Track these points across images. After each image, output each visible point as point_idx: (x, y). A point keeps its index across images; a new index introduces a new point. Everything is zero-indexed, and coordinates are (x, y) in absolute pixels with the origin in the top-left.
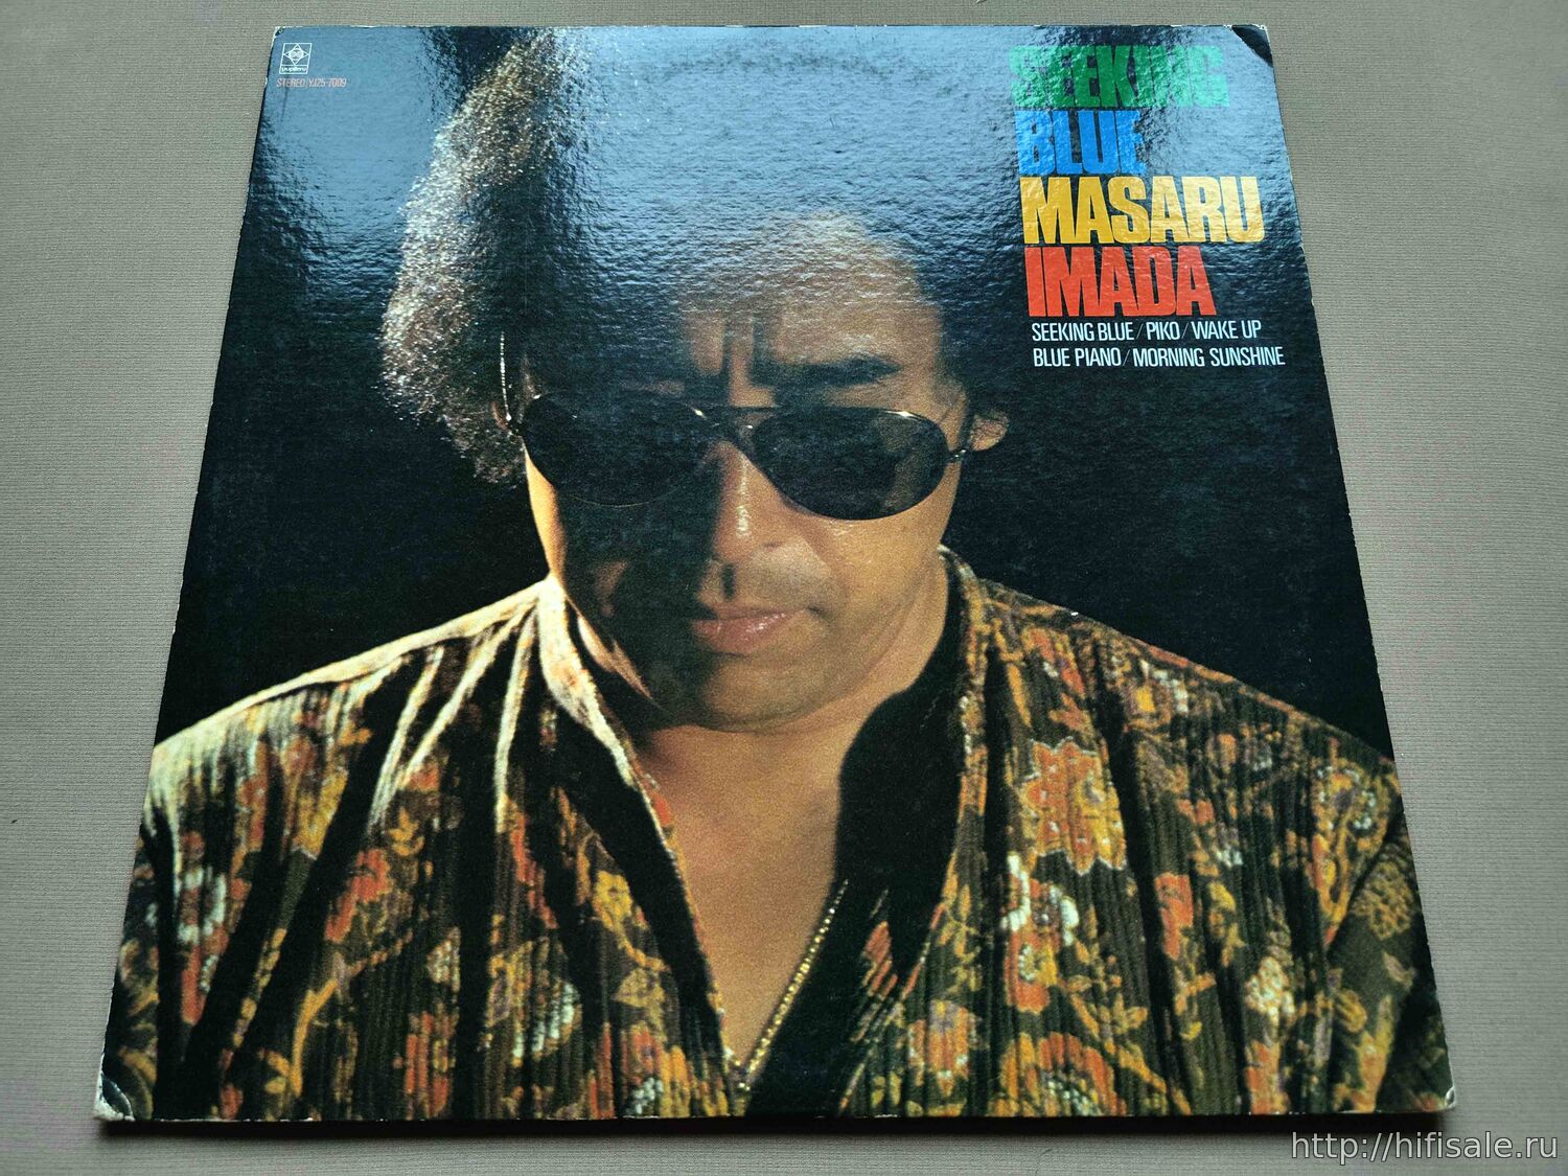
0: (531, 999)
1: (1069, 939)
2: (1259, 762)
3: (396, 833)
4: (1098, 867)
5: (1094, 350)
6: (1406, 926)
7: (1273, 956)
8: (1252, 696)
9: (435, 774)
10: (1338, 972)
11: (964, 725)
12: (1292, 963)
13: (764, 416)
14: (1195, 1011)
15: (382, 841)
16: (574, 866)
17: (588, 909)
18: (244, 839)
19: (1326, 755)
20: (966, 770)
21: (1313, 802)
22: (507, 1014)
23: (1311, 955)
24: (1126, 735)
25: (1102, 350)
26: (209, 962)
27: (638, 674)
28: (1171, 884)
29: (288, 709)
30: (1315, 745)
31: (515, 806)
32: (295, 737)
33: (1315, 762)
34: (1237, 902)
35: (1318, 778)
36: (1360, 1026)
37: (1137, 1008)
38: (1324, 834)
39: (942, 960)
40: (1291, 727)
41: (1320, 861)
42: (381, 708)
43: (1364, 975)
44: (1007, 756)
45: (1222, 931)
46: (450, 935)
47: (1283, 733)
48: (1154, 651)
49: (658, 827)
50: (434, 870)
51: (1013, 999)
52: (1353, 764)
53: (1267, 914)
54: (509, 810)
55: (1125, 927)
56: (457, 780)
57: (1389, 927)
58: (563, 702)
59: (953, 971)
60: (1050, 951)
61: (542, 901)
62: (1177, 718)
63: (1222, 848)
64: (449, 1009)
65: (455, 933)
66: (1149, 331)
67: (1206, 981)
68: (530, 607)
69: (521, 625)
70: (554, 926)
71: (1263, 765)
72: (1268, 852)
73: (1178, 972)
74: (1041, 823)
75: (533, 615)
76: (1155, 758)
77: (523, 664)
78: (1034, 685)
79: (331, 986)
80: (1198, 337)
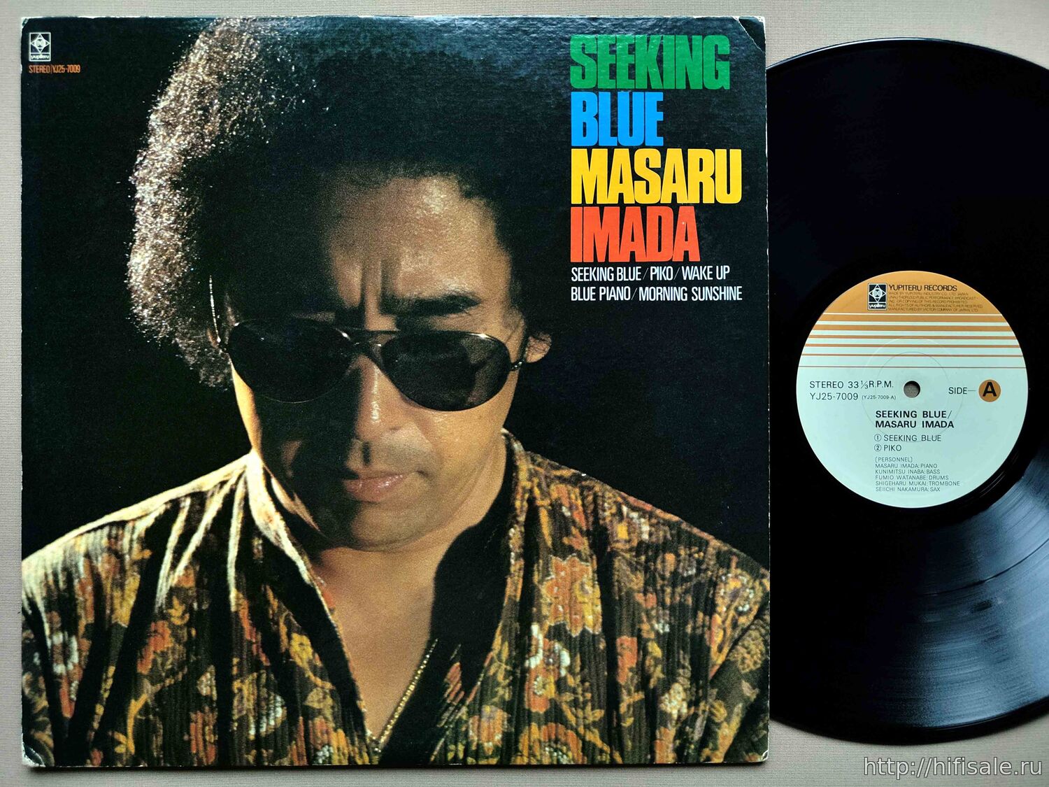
0: (258, 704)
1: (563, 672)
2: (687, 570)
3: (172, 611)
4: (584, 632)
5: (613, 288)
6: (759, 666)
7: (679, 683)
8: (689, 529)
9: (192, 576)
10: (715, 691)
11: (511, 546)
12: (689, 686)
13: (389, 337)
14: (631, 712)
15: (165, 617)
16: (278, 630)
17: (287, 654)
18: (83, 615)
19: (729, 567)
20: (510, 574)
21: (717, 595)
22: (244, 712)
23: (701, 682)
24: (609, 553)
25: (618, 288)
26: (74, 685)
27: (311, 515)
28: (626, 643)
29: (99, 537)
30: (723, 560)
31: (241, 596)
32: (105, 555)
33: (721, 571)
34: (663, 653)
35: (722, 581)
36: (722, 719)
37: (598, 710)
38: (720, 614)
39: (490, 683)
40: (710, 550)
41: (715, 629)
42: (156, 536)
43: (730, 692)
44: (536, 565)
45: (652, 669)
46: (209, 669)
47: (705, 553)
48: (631, 499)
49: (326, 608)
50: (197, 633)
51: (529, 705)
52: (744, 573)
53: (679, 659)
54: (238, 598)
55: (596, 667)
56: (206, 580)
57: (748, 666)
58: (266, 533)
59: (496, 690)
60: (552, 679)
61: (261, 650)
62: (641, 543)
63: (658, 622)
64: (212, 710)
65: (212, 668)
66: (652, 274)
67: (639, 696)
68: (241, 472)
69: (237, 483)
70: (269, 664)
71: (690, 573)
72: (686, 623)
73: (624, 691)
74: (553, 606)
75: (244, 476)
76: (625, 567)
77: (240, 509)
78: (555, 521)
79: (144, 698)
80: (685, 278)
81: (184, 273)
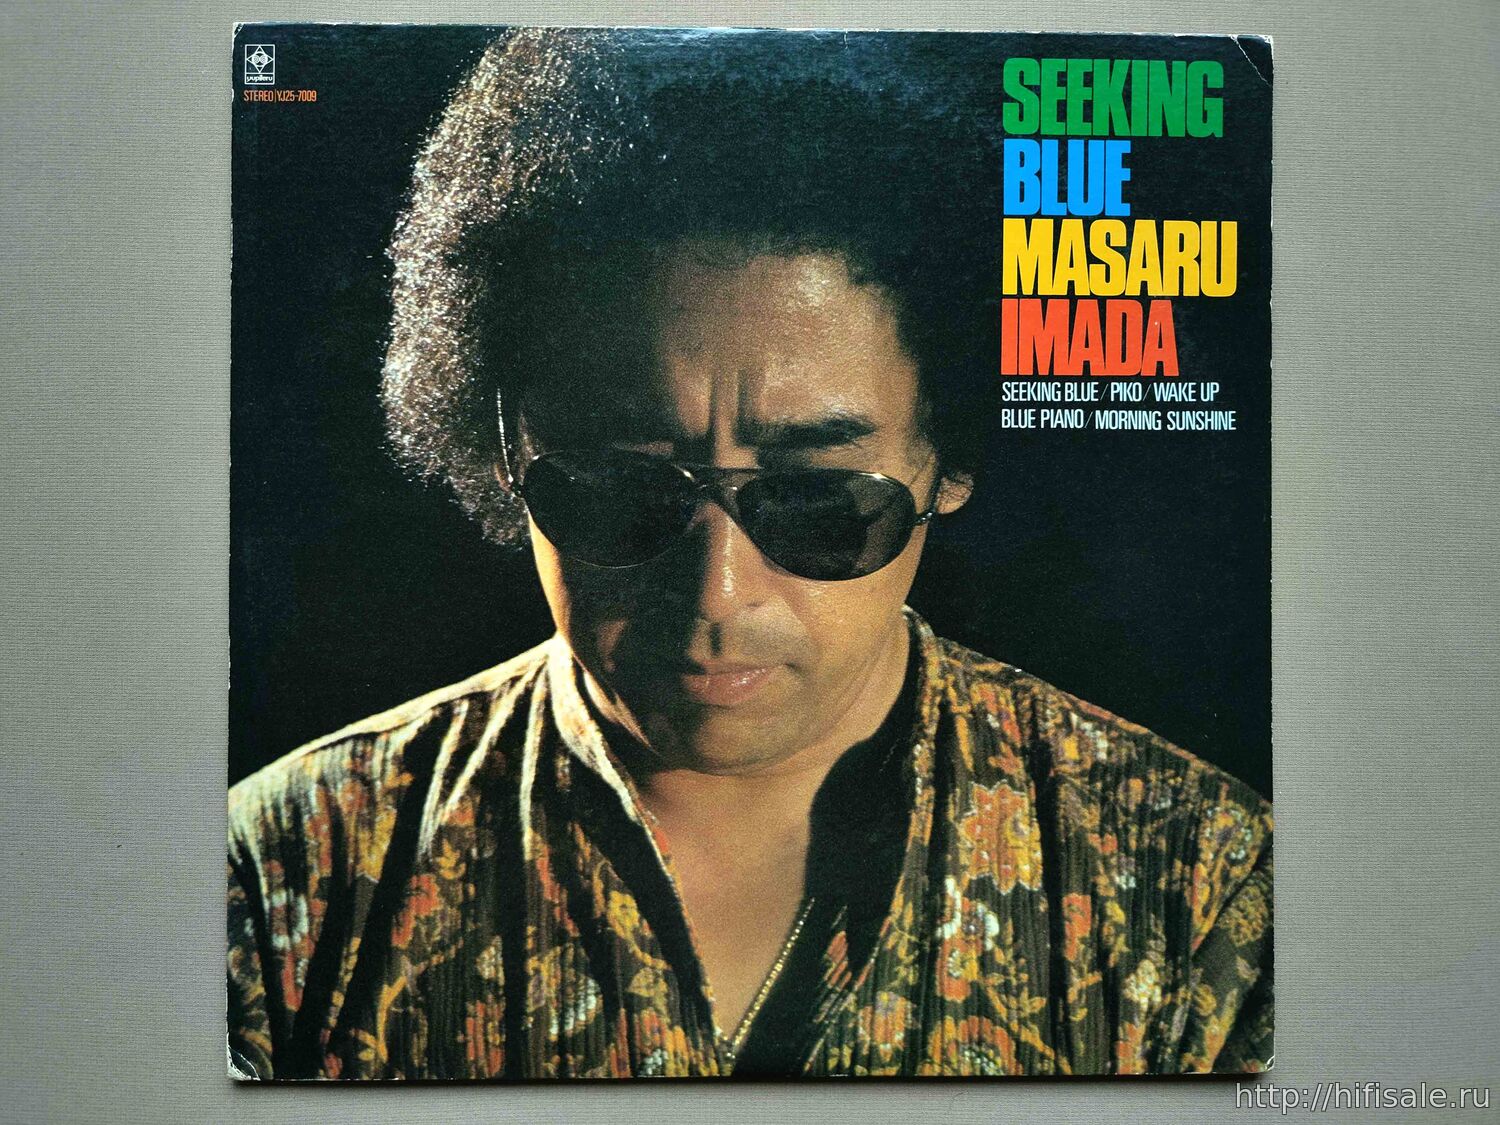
0: (562, 992)
1: (990, 945)
2: (1160, 802)
3: (442, 861)
4: (1018, 888)
5: (1059, 411)
6: (1259, 936)
7: (1149, 959)
8: (1162, 745)
9: (470, 811)
10: (1199, 972)
11: (917, 769)
12: (1164, 965)
13: (747, 478)
14: (1083, 1001)
15: (431, 868)
16: (591, 887)
17: (604, 921)
18: (315, 866)
19: (1216, 797)
20: (916, 808)
21: (1200, 837)
22: (543, 1002)
23: (1180, 958)
24: (1053, 779)
25: (1067, 411)
26: (301, 964)
27: (638, 724)
28: (1076, 903)
29: (338, 756)
30: (1209, 788)
31: (539, 838)
32: (347, 781)
33: (1205, 805)
34: (1127, 916)
35: (1207, 817)
36: (1210, 1012)
37: (1037, 998)
38: (1204, 863)
39: (887, 961)
40: (1191, 774)
41: (1198, 884)
42: (419, 753)
43: (1219, 973)
44: (951, 796)
45: (1112, 939)
46: (493, 943)
47: (1184, 778)
48: (1083, 704)
49: (659, 855)
50: (476, 890)
51: (942, 991)
52: (1238, 805)
53: (1149, 926)
54: (534, 842)
55: (1035, 936)
56: (489, 817)
57: (1245, 937)
58: (574, 749)
59: (896, 969)
60: (974, 954)
61: (566, 915)
62: (1096, 764)
63: (1120, 874)
64: (497, 998)
65: (497, 940)
66: (1113, 392)
67: (1095, 978)
68: (541, 663)
69: (535, 679)
70: (577, 935)
71: (1163, 805)
72: (1157, 877)
73: (1074, 971)
74: (974, 853)
75: (544, 670)
76: (1074, 798)
77: (538, 716)
78: (978, 735)
79: (401, 982)
80: (1158, 399)
81: (461, 384)
